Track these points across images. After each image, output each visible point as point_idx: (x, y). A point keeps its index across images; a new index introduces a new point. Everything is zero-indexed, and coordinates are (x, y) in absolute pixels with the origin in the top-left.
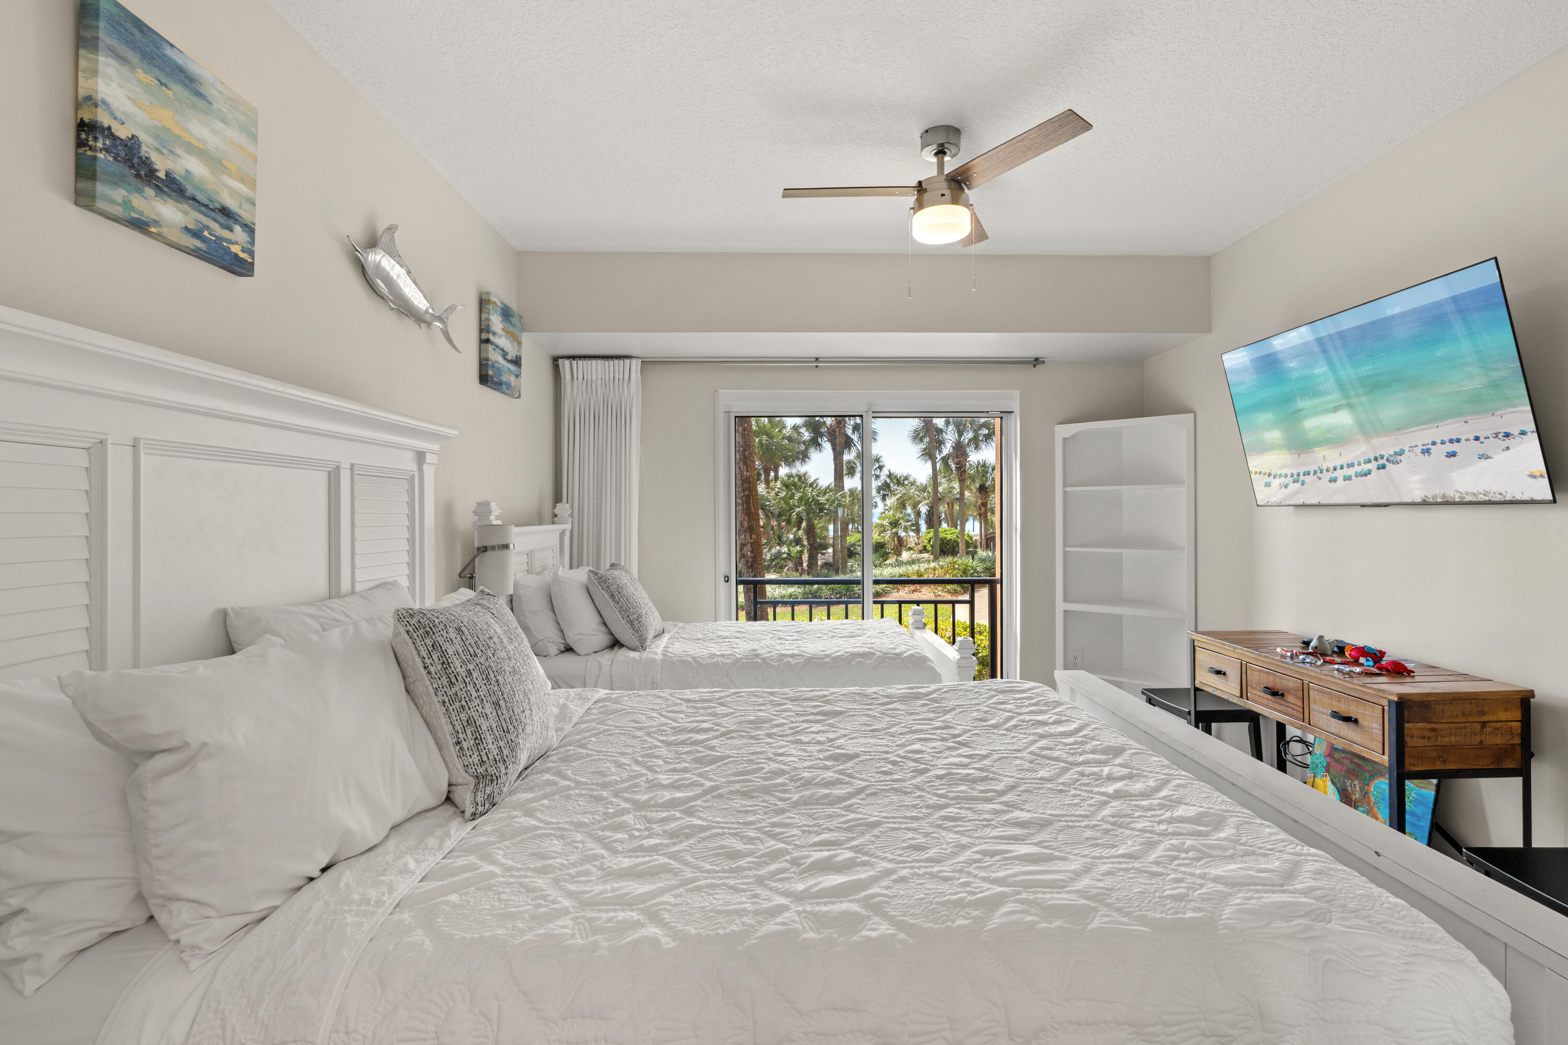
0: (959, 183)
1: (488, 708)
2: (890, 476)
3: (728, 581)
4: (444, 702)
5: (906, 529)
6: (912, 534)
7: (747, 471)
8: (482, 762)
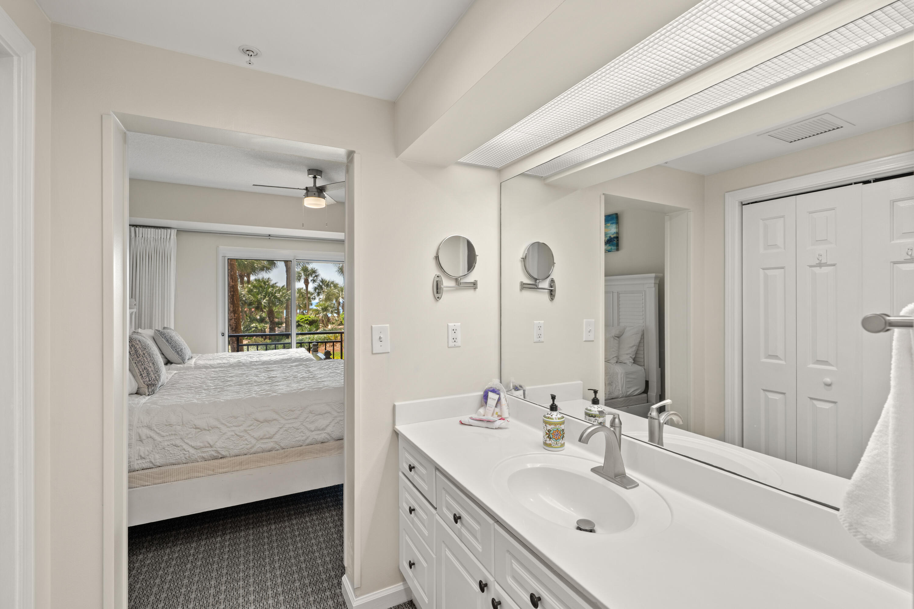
0: (321, 190)
1: (151, 365)
2: (323, 281)
3: (224, 335)
4: (136, 363)
5: (332, 312)
6: (335, 315)
7: (233, 282)
8: (150, 380)
